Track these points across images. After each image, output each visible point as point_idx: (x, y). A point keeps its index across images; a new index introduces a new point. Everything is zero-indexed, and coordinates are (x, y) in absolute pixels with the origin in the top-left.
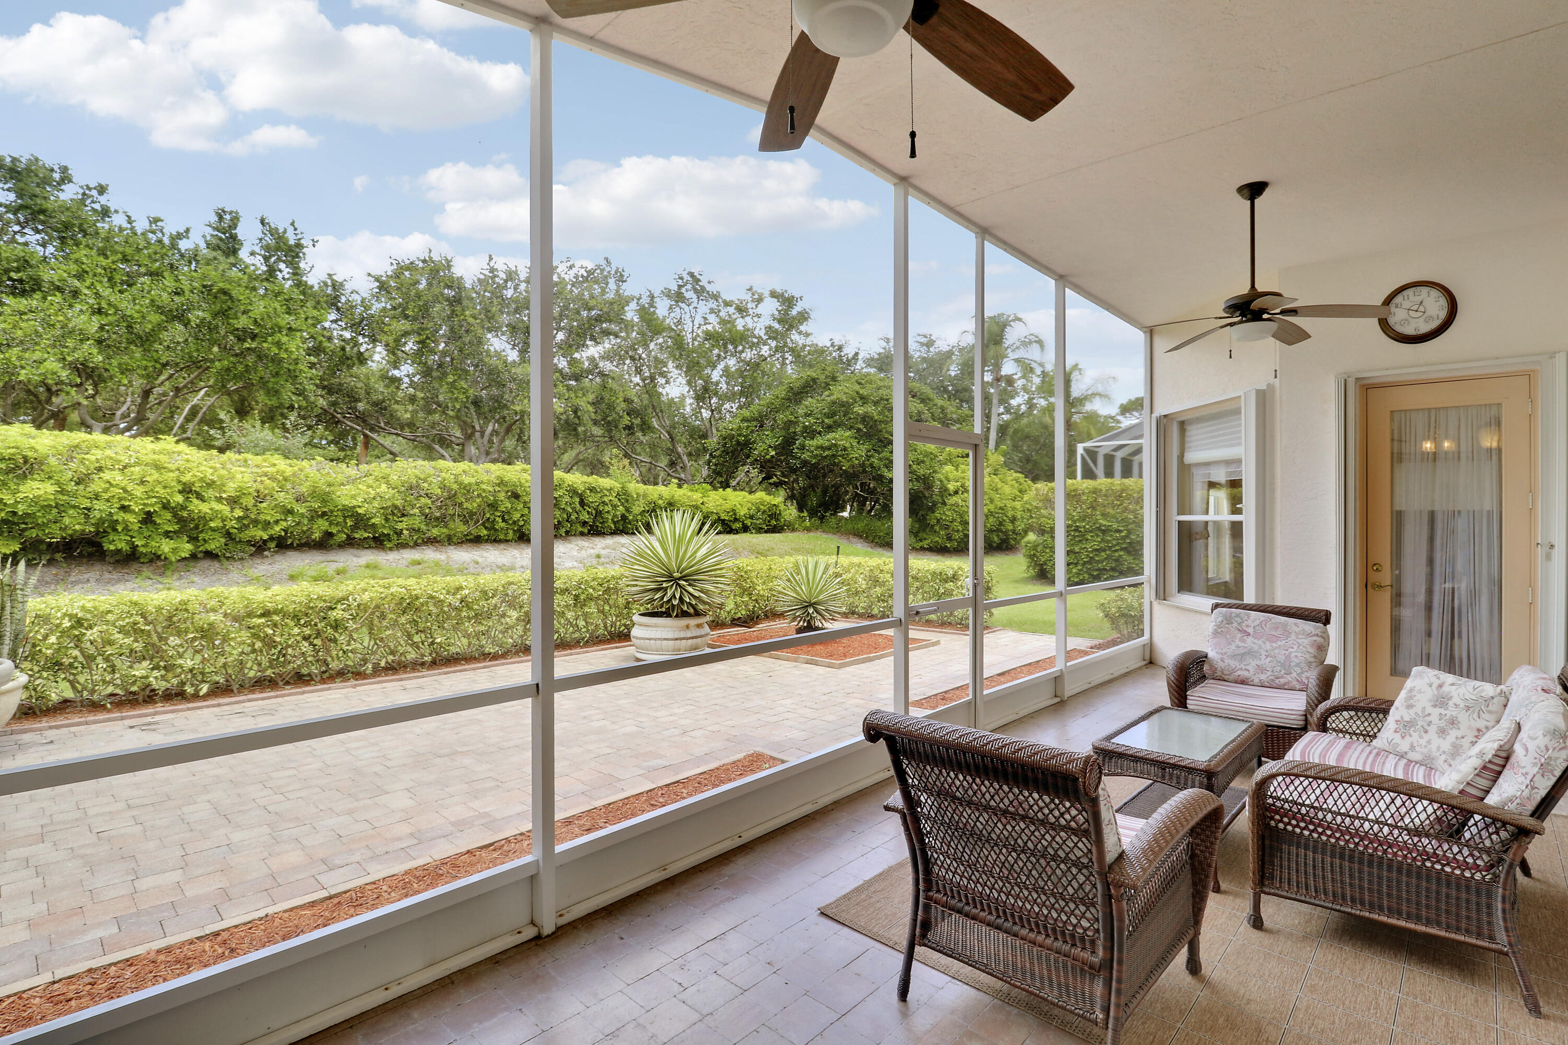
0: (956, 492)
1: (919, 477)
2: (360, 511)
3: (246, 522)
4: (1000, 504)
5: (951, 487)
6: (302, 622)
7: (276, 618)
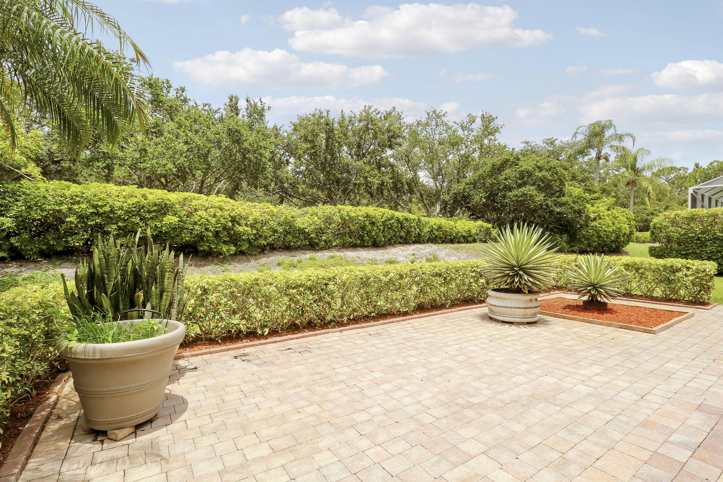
0: (595, 219)
1: (575, 211)
2: (306, 230)
3: (258, 236)
4: (618, 226)
5: (592, 216)
6: (314, 292)
7: (302, 289)
